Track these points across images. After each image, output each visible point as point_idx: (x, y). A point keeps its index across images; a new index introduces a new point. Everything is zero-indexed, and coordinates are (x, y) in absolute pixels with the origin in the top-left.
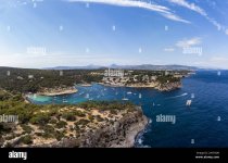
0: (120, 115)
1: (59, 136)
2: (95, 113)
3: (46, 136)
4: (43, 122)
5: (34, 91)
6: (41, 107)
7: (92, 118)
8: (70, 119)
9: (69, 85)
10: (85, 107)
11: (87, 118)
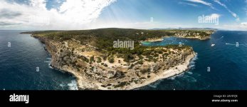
0: (182, 51)
1: (155, 61)
2: (171, 50)
3: (149, 61)
4: (148, 54)
5: (144, 40)
6: (147, 47)
7: (170, 52)
8: (160, 53)
9: (160, 37)
10: (167, 47)
11: (168, 52)
